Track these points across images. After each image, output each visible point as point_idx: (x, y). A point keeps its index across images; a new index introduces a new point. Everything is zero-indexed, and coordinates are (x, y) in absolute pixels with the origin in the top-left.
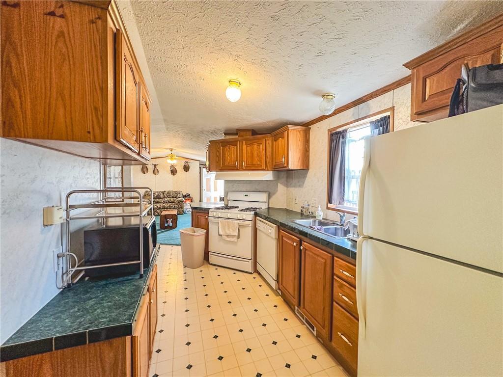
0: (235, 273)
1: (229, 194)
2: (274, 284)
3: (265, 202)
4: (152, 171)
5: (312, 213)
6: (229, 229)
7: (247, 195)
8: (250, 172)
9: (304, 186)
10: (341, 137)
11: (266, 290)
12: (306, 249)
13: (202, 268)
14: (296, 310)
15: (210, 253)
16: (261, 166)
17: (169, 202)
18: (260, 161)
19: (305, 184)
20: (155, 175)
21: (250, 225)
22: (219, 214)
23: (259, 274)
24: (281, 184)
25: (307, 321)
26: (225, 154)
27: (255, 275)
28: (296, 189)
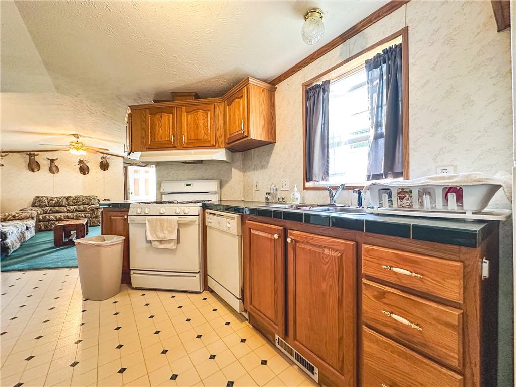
0: (173, 297)
1: (162, 185)
2: (237, 305)
3: (216, 193)
4: (48, 168)
5: (282, 198)
6: (162, 230)
7: (190, 185)
8: (193, 151)
9: (269, 165)
10: (322, 90)
11: (224, 315)
12: (296, 241)
13: (117, 298)
14: (277, 341)
15: (132, 272)
16: (210, 141)
17: (77, 211)
18: (207, 134)
19: (270, 163)
20: (52, 175)
21: (197, 223)
22: (146, 209)
23: (212, 292)
24: (235, 169)
25: (299, 358)
26: (155, 125)
27: (206, 294)
28: (257, 173)
